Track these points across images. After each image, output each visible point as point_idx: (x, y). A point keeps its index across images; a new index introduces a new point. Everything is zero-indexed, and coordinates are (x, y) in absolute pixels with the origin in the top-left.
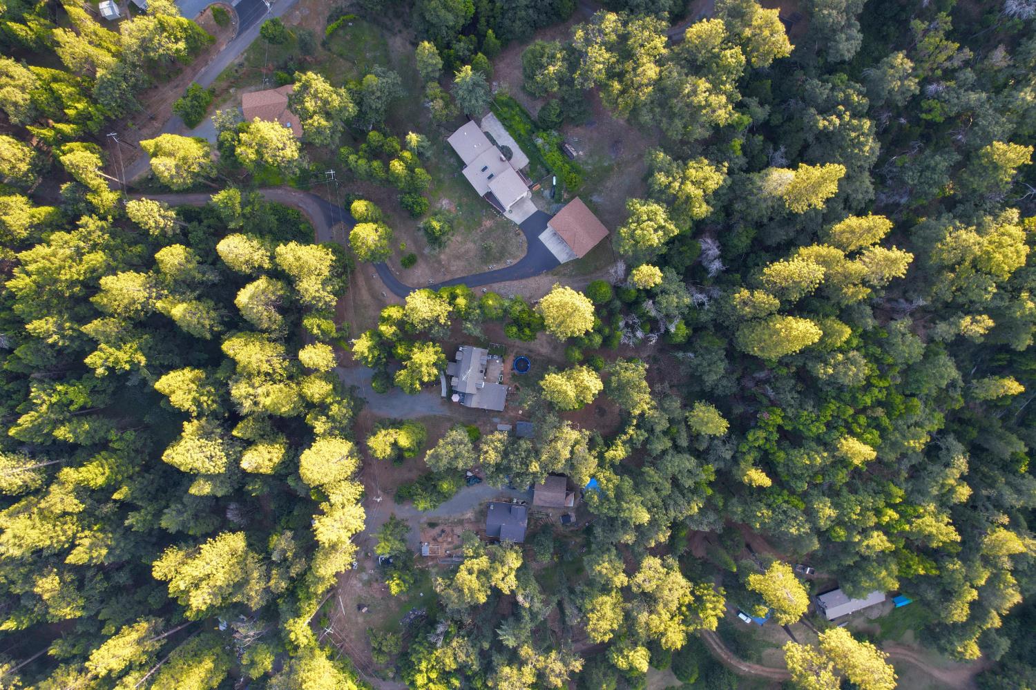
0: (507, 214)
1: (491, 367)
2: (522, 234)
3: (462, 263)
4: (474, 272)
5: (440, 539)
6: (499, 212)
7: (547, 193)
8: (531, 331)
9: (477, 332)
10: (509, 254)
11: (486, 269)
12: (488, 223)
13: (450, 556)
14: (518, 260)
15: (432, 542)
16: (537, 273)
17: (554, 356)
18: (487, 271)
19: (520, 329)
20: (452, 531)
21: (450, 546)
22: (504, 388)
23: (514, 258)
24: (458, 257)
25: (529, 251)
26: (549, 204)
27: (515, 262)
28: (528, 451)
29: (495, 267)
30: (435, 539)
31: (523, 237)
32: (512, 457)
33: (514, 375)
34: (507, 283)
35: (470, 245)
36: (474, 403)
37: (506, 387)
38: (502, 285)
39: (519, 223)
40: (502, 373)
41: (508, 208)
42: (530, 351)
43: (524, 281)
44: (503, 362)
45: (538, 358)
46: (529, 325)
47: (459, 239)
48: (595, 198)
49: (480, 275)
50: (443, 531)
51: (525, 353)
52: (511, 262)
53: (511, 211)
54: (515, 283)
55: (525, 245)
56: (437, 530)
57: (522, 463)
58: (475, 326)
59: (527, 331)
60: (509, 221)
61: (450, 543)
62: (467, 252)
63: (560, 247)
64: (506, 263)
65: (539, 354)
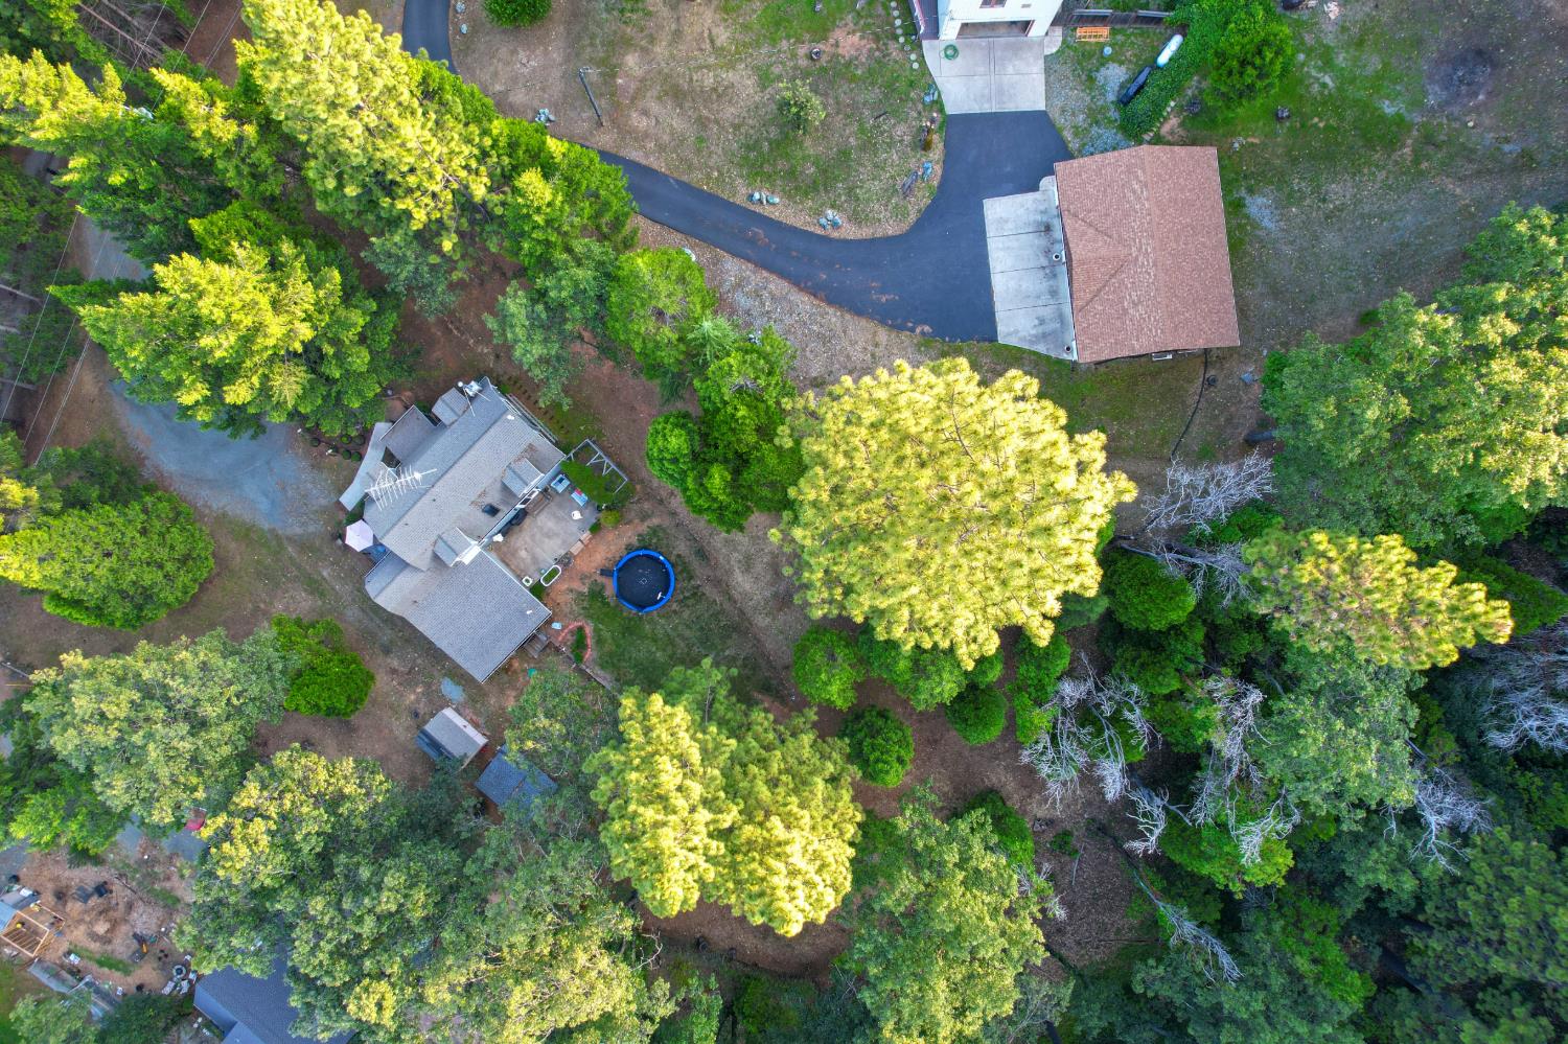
0: (932, 51)
1: (544, 521)
2: (937, 152)
3: (678, 124)
4: (695, 178)
5: (74, 907)
6: (911, 29)
7: (1115, 76)
8: (734, 485)
9: (530, 352)
10: (850, 191)
11: (740, 192)
12: (849, 42)
13: (76, 973)
14: (865, 233)
15: (48, 897)
16: (894, 318)
17: (761, 621)
18: (740, 199)
19: (700, 459)
20: (130, 907)
21: (95, 946)
22: (538, 612)
23: (856, 218)
24: (677, 95)
25: (918, 226)
26: (1095, 116)
27: (850, 232)
28: (396, 928)
29: (774, 204)
30: (61, 896)
31: (933, 164)
32: (317, 905)
33: (596, 594)
34: (777, 285)
35: (743, 80)
36: (390, 593)
37: (546, 612)
38: (757, 278)
39: (950, 110)
40: (566, 561)
41: (949, 31)
42: (702, 554)
43: (833, 317)
44: (596, 528)
45: (708, 590)
46: (740, 463)
47: (723, 36)
48: (1259, 206)
49: (711, 198)
50: (102, 890)
51: (682, 548)
52: (837, 223)
53: (952, 52)
54: (803, 302)
55: (921, 199)
56: (90, 875)
57: (338, 953)
58: (534, 322)
59: (718, 478)
60: (924, 80)
61: (94, 937)
62: (722, 93)
63: (1034, 284)
64: (819, 213)
65: (719, 583)
